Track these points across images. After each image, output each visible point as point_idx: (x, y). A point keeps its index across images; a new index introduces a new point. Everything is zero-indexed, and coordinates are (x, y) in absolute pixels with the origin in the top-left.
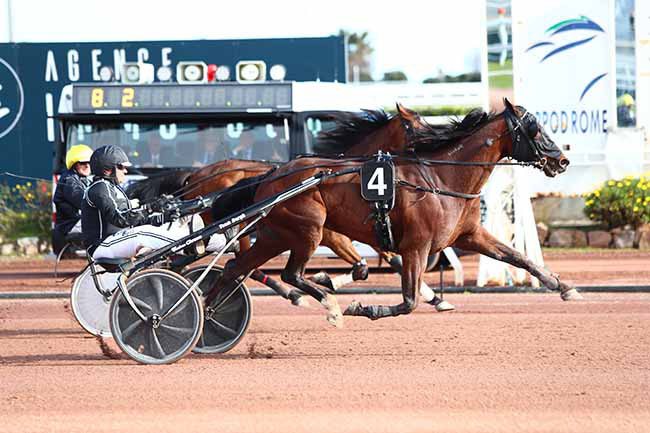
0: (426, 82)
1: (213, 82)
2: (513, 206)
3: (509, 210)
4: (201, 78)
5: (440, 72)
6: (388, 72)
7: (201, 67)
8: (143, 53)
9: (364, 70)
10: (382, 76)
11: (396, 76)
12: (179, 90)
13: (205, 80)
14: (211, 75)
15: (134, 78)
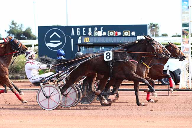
0: (172, 37)
1: (117, 36)
2: (188, 69)
3: (188, 70)
4: (114, 35)
5: (176, 34)
6: (163, 34)
7: (114, 32)
8: (96, 28)
9: (157, 33)
10: (161, 35)
11: (165, 35)
12: (108, 38)
13: (115, 35)
14: (116, 34)
15: (97, 35)
